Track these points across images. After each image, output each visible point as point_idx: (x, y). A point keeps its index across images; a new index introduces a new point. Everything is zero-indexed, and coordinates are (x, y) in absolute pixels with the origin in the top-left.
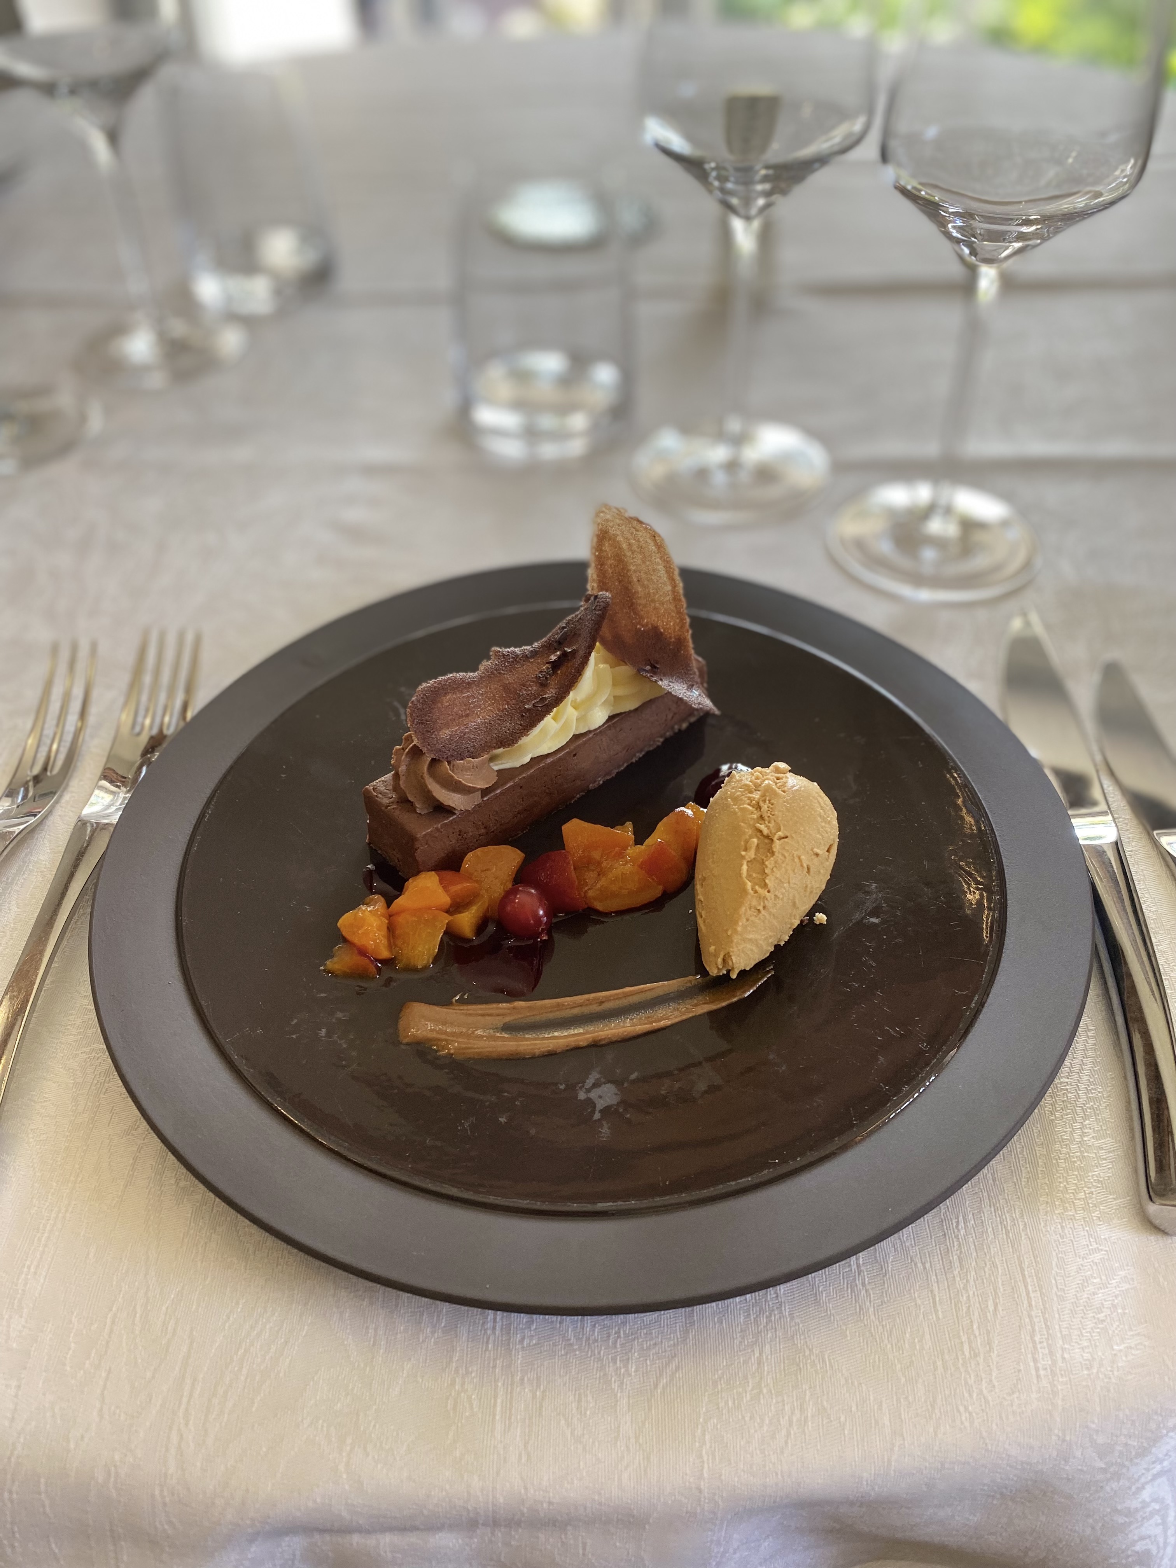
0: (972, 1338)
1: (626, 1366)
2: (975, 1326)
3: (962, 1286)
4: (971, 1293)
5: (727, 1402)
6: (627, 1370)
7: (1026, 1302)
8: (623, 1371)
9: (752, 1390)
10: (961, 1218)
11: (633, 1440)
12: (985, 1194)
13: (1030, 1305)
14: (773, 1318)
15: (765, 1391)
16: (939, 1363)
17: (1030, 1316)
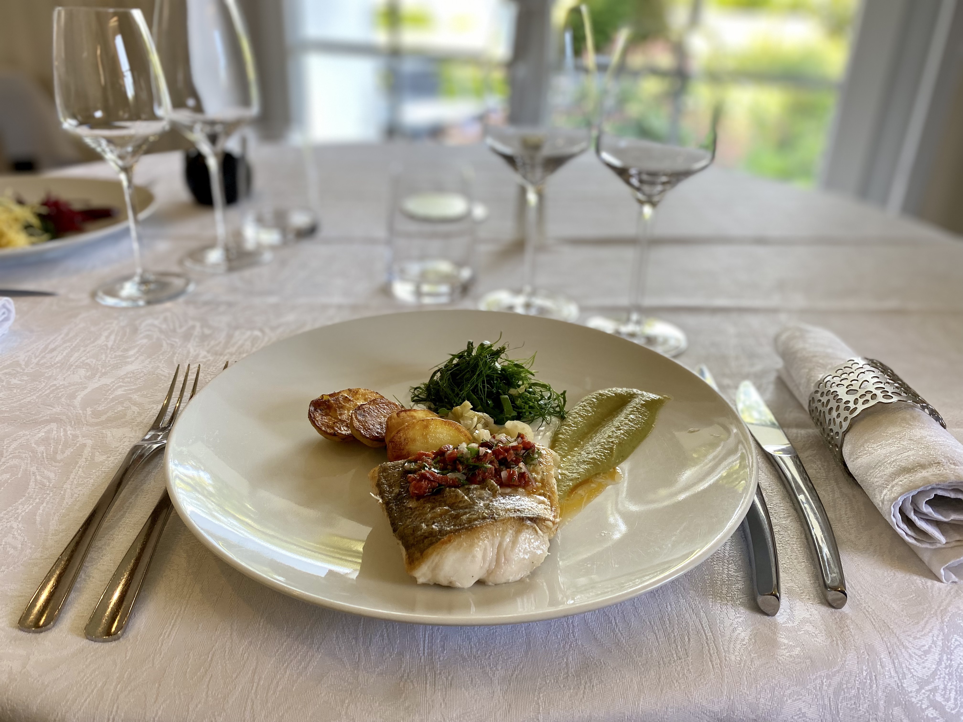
0: (678, 652)
1: (496, 666)
2: (679, 647)
3: (671, 631)
4: (676, 634)
5: (550, 681)
6: (497, 669)
7: (705, 638)
8: (494, 669)
9: (563, 675)
10: (668, 604)
11: (501, 698)
12: (680, 595)
13: (707, 639)
14: (573, 646)
15: (570, 675)
16: (661, 662)
17: (707, 644)
